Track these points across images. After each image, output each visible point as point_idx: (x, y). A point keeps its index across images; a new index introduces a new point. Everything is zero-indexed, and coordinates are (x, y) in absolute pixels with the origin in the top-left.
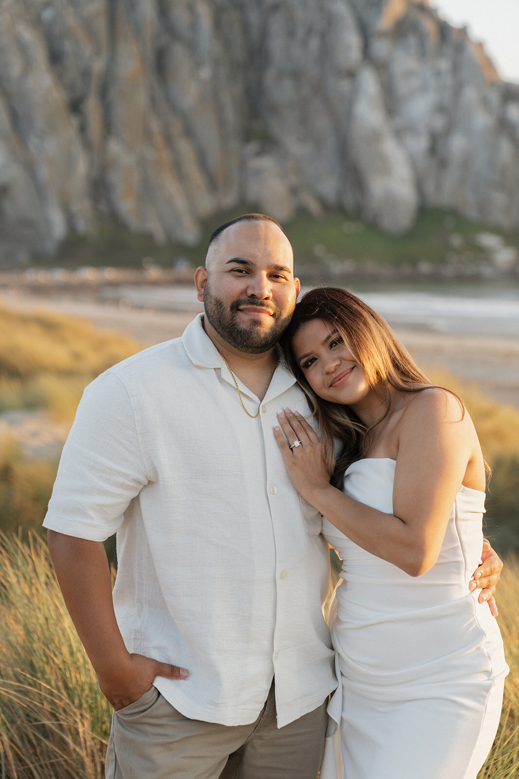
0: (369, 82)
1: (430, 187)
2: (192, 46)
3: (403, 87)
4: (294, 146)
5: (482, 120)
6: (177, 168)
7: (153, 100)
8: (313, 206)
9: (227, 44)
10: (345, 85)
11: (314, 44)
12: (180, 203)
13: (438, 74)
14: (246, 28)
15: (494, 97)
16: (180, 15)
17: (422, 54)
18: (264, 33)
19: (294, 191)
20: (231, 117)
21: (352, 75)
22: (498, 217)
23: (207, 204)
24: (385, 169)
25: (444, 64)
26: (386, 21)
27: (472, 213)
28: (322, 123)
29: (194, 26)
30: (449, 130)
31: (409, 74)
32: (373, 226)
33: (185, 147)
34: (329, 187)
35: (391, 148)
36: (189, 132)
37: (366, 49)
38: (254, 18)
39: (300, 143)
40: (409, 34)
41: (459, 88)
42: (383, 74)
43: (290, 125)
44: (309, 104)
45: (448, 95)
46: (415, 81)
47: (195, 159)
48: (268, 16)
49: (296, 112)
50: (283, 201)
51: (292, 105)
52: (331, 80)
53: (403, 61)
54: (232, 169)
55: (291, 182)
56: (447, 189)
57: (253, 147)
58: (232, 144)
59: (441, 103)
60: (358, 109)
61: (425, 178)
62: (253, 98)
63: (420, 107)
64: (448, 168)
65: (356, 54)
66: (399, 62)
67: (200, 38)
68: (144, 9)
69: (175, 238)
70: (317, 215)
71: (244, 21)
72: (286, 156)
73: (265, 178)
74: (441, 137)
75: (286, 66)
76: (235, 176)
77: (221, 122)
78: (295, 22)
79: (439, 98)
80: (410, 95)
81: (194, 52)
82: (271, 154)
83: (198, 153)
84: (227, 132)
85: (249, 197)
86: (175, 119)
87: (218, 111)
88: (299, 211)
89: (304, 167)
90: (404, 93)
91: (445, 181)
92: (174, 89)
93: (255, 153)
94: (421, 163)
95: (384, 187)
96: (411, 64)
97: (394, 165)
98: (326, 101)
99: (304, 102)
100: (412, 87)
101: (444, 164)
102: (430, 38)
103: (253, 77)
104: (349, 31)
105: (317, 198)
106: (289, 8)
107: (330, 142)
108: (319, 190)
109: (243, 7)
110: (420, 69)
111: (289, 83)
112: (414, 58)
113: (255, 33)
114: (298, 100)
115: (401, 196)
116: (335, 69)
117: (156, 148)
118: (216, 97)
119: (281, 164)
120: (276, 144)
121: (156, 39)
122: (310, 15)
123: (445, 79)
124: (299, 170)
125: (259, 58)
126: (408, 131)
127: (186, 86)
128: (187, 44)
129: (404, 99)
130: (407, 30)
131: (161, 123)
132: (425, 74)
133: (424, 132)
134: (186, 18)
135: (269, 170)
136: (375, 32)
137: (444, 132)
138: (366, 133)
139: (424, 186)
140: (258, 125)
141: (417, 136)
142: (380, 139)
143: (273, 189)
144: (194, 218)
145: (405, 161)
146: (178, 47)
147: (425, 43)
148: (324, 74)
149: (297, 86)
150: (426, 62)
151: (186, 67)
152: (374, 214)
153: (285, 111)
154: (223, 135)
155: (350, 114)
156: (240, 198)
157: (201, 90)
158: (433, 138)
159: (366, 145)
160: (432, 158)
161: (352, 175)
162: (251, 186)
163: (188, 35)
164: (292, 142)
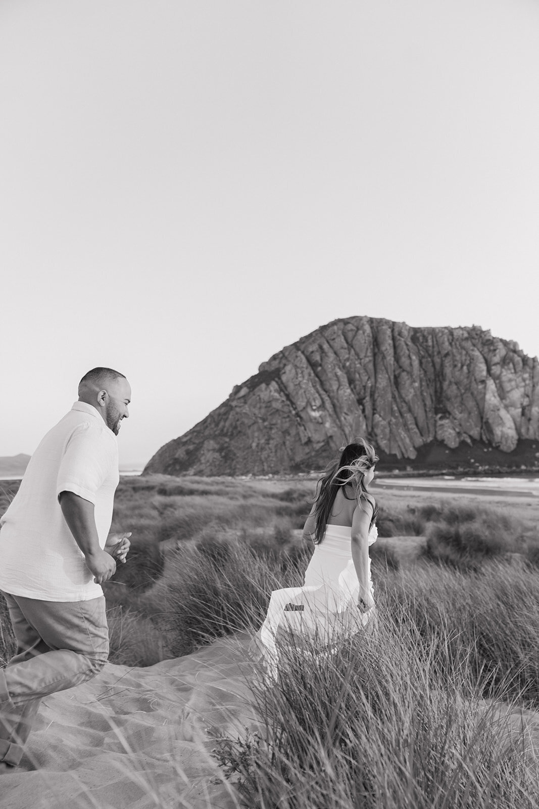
0: (491, 385)
1: (523, 430)
2: (410, 373)
3: (507, 386)
6: (405, 425)
7: (394, 397)
8: (469, 441)
10: (481, 387)
11: (465, 369)
12: (407, 440)
13: (524, 380)
14: (434, 365)
16: (404, 361)
17: (516, 372)
18: (442, 365)
19: (459, 434)
20: (428, 402)
21: (483, 382)
23: (419, 441)
24: (502, 424)
25: (526, 376)
26: (497, 359)
28: (471, 404)
29: (411, 365)
30: (530, 405)
31: (510, 380)
32: (497, 448)
33: (408, 416)
34: (475, 432)
35: (503, 413)
36: (410, 410)
37: (489, 371)
38: (437, 360)
39: (461, 413)
40: (509, 363)
41: (534, 386)
42: (497, 381)
43: (456, 405)
44: (465, 396)
45: (529, 389)
46: (513, 383)
47: (413, 422)
48: (444, 359)
49: (459, 399)
50: (455, 439)
51: (456, 397)
52: (474, 385)
53: (507, 374)
54: (430, 426)
55: (457, 430)
56: (531, 431)
57: (439, 415)
58: (430, 415)
59: (526, 392)
60: (487, 397)
61: (521, 426)
62: (438, 394)
63: (516, 395)
64: (531, 422)
65: (485, 373)
66: (505, 375)
67: (414, 370)
68: (390, 359)
69: (406, 456)
70: (471, 444)
71: (433, 361)
72: (455, 419)
73: (445, 429)
74: (527, 408)
75: (453, 380)
76: (432, 429)
77: (425, 405)
78: (456, 360)
79: (525, 391)
80: (512, 390)
81: (412, 376)
82: (448, 418)
83: (415, 418)
84: (428, 410)
85: (439, 437)
86: (404, 404)
87: (423, 401)
88: (463, 443)
89: (463, 423)
90: (509, 389)
91: (531, 427)
92: (403, 392)
93: (441, 418)
94: (518, 419)
95: (502, 431)
96: (511, 376)
97: (506, 421)
98: (472, 394)
99: (462, 395)
100: (512, 386)
101: (529, 420)
102: (519, 364)
103: (438, 385)
104: (481, 363)
105: (471, 437)
106: (454, 356)
107: (475, 412)
108: (471, 433)
109: (434, 356)
110: (515, 378)
111: (454, 387)
112: (512, 373)
113: (438, 367)
114: (459, 394)
115: (510, 435)
116: (475, 380)
117: (396, 418)
118: (422, 394)
119: (452, 422)
120: (450, 414)
121: (394, 371)
122: (464, 358)
123: (527, 382)
124: (460, 425)
125: (441, 377)
126: (512, 406)
127: (408, 390)
128: (408, 373)
129: (508, 392)
130: (508, 361)
131: (397, 407)
132: (518, 380)
133: (519, 406)
134: (408, 362)
135: (447, 425)
136: (492, 363)
137: (528, 406)
138: (492, 408)
139: (520, 430)
140: (441, 406)
141: (516, 408)
142: (499, 410)
143: (450, 434)
144: (414, 447)
145: (511, 419)
146: (404, 374)
147: (516, 366)
148: (471, 382)
149: (458, 388)
150: (518, 375)
151: (408, 382)
152: (498, 443)
153: (453, 399)
154: (426, 411)
155: (483, 399)
156: (435, 438)
157: (415, 392)
158: (524, 409)
159: (492, 412)
160: (523, 418)
161: (487, 426)
162: (440, 432)
163: (408, 369)
164: (457, 413)
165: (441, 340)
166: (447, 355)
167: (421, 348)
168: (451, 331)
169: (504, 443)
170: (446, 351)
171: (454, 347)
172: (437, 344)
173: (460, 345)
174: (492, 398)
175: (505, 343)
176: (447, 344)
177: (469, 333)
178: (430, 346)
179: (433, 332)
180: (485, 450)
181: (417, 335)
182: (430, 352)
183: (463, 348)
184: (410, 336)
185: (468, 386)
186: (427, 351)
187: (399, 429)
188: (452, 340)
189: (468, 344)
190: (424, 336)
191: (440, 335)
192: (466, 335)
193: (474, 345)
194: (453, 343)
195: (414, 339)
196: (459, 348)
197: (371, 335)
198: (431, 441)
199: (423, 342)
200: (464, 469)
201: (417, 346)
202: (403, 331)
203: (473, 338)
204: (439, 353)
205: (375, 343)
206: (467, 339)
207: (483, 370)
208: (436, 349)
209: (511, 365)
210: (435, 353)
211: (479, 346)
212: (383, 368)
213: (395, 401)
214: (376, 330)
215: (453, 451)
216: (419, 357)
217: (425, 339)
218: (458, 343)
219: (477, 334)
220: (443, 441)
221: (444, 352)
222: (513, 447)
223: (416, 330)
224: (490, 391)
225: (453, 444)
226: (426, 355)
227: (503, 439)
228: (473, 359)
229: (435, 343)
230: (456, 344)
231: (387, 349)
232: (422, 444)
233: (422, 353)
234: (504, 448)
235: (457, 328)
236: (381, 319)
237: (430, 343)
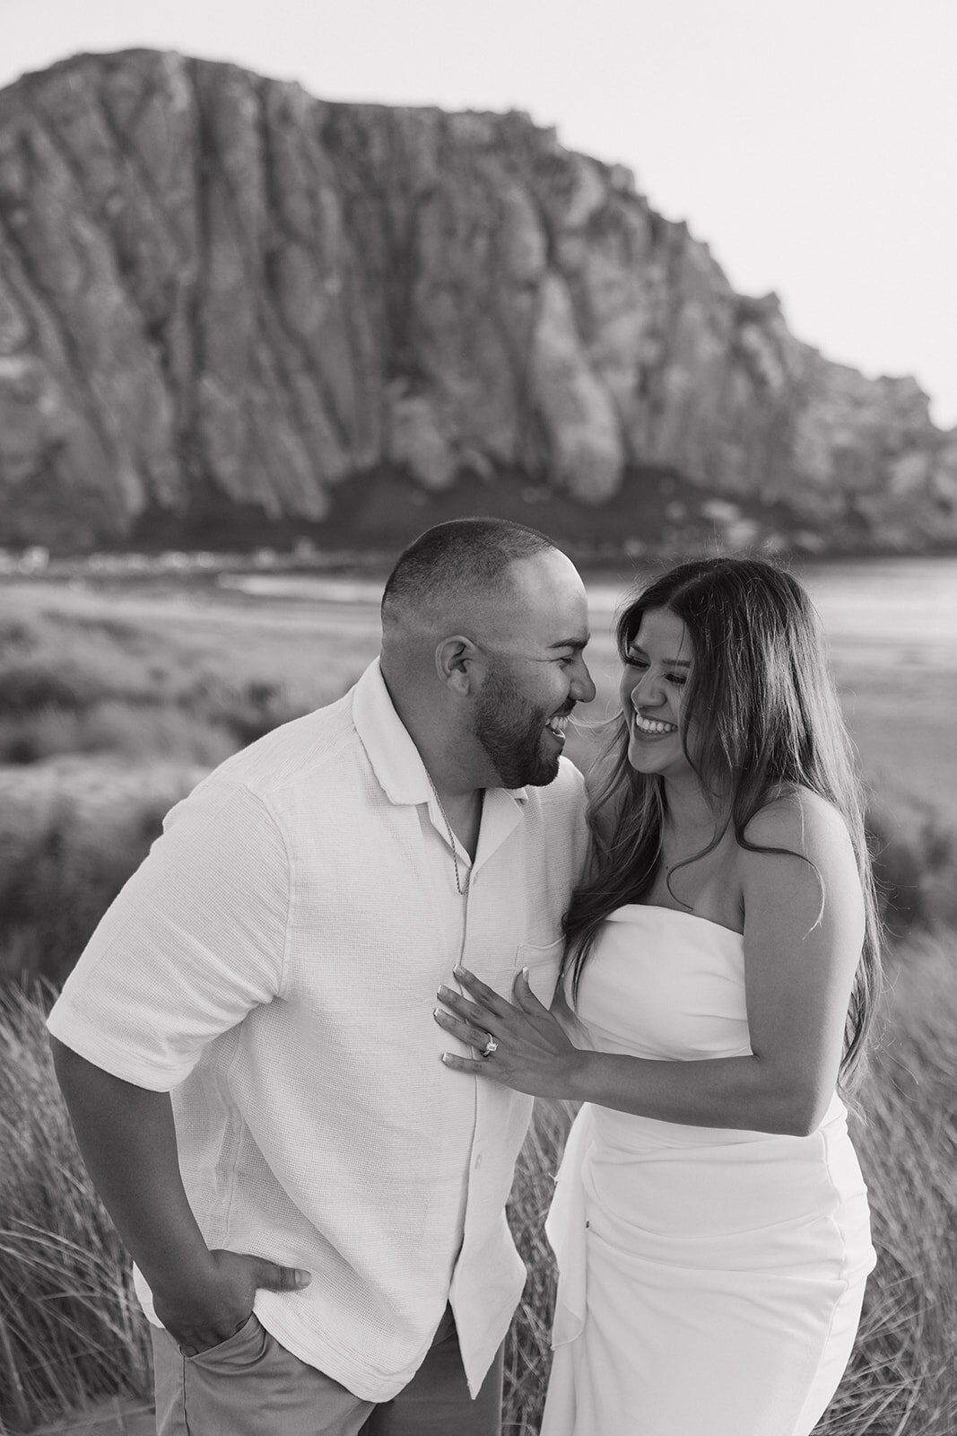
0: (556, 297)
1: (640, 439)
2: (314, 249)
3: (601, 303)
4: (456, 385)
5: (709, 348)
6: (296, 414)
7: (262, 323)
8: (482, 466)
9: (361, 246)
10: (523, 301)
11: (481, 244)
12: (301, 462)
13: (649, 285)
14: (387, 223)
15: (725, 317)
16: (297, 207)
17: (628, 259)
18: (413, 229)
19: (455, 445)
20: (368, 343)
21: (532, 287)
22: (732, 478)
23: (336, 463)
24: (579, 414)
25: (657, 273)
26: (577, 213)
27: (697, 474)
28: (493, 353)
29: (317, 221)
30: (664, 361)
31: (609, 286)
32: (563, 492)
33: (305, 385)
34: (503, 440)
35: (586, 386)
36: (311, 366)
37: (551, 252)
38: (398, 209)
39: (462, 380)
40: (610, 233)
41: (676, 306)
42: (574, 287)
43: (449, 356)
44: (476, 329)
45: (663, 314)
46: (617, 297)
47: (321, 402)
48: (417, 208)
49: (458, 338)
50: (443, 461)
51: (452, 329)
52: (505, 295)
53: (602, 268)
54: (371, 417)
55: (454, 429)
56: (662, 441)
57: (399, 386)
58: (371, 382)
59: (654, 325)
60: (542, 333)
61: (633, 427)
62: (398, 319)
63: (625, 331)
64: (663, 415)
65: (538, 259)
66: (596, 270)
67: (326, 237)
68: (252, 198)
69: (296, 510)
70: (490, 480)
71: (384, 213)
72: (446, 398)
73: (416, 429)
74: (653, 372)
75: (443, 276)
76: (375, 427)
77: (356, 352)
78: (454, 215)
79: (650, 319)
80: (614, 314)
81: (319, 257)
82: (424, 395)
83: (327, 393)
84: (364, 366)
85: (396, 455)
86: (292, 348)
87: (352, 339)
88: (466, 475)
89: (468, 413)
90: (605, 312)
91: (660, 431)
92: (291, 306)
93: (407, 395)
94: (628, 406)
95: (579, 440)
96: (613, 272)
97: (591, 409)
98: (499, 323)
99: (468, 326)
100: (614, 303)
101: (658, 408)
102: (638, 238)
103: (398, 291)
104: (530, 227)
105: (489, 455)
106: (448, 200)
107: (504, 379)
108: (492, 443)
109: (387, 197)
110: (625, 279)
111: (447, 299)
112: (616, 264)
113: (399, 233)
114: (460, 323)
115: (602, 452)
116: (509, 280)
117: (266, 387)
118: (348, 318)
119: (436, 408)
120: (431, 382)
121: (265, 239)
122: (477, 208)
123: (658, 293)
124: (461, 417)
125: (407, 267)
126: (610, 363)
127: (306, 303)
128: (307, 245)
129: (604, 320)
130: (607, 225)
131: (272, 354)
132: (631, 285)
133: (631, 364)
135: (421, 417)
136: (563, 229)
137: (657, 365)
138: (554, 369)
139: (631, 437)
140: (406, 356)
141: (622, 369)
142: (572, 374)
143: (429, 444)
144: (321, 481)
145: (607, 403)
146: (295, 250)
147: (631, 244)
148: (495, 286)
149: (458, 303)
150: (633, 270)
151: (307, 277)
152: (568, 474)
153: (441, 337)
154: (359, 372)
155: (530, 340)
156: (384, 455)
157: (328, 309)
158: (644, 373)
159: (553, 383)
160: (642, 401)
161: (536, 425)
162: (398, 439)
163: (308, 234)
164: (452, 379)
165: (410, 148)
166: (427, 196)
167: (348, 168)
168: (442, 121)
169: (584, 474)
170: (426, 184)
171: (451, 170)
172: (399, 157)
173: (469, 166)
174: (555, 339)
175: (603, 170)
176: (429, 159)
177: (496, 132)
178: (376, 164)
179: (386, 117)
180: (529, 495)
181: (341, 128)
182: (377, 184)
183: (478, 176)
184: (316, 128)
185: (487, 298)
186: (368, 180)
187: (276, 425)
188: (446, 150)
189: (492, 166)
190: (359, 132)
191: (410, 130)
192: (486, 134)
193: (511, 168)
194: (448, 160)
195: (330, 138)
196: (467, 175)
197: (192, 113)
198: (372, 466)
199: (354, 150)
201: (337, 159)
202: (293, 109)
203: (507, 147)
204: (405, 187)
205: (204, 144)
206: (489, 148)
207: (534, 250)
208: (395, 173)
209: (616, 239)
210: (393, 189)
211: (527, 172)
212: (230, 227)
213: (266, 335)
214: (209, 99)
215: (439, 497)
216: (343, 197)
217: (364, 140)
219: (518, 137)
220: (408, 465)
221: (419, 185)
222: (609, 487)
223: (336, 112)
224: (550, 317)
225: (437, 473)
226: (366, 192)
227: (583, 466)
228: (505, 215)
229: (392, 153)
230: (455, 163)
231: (241, 166)
232: (345, 472)
233: (352, 184)
234: (582, 489)
235: (462, 114)
236: (225, 64)
237: (377, 152)
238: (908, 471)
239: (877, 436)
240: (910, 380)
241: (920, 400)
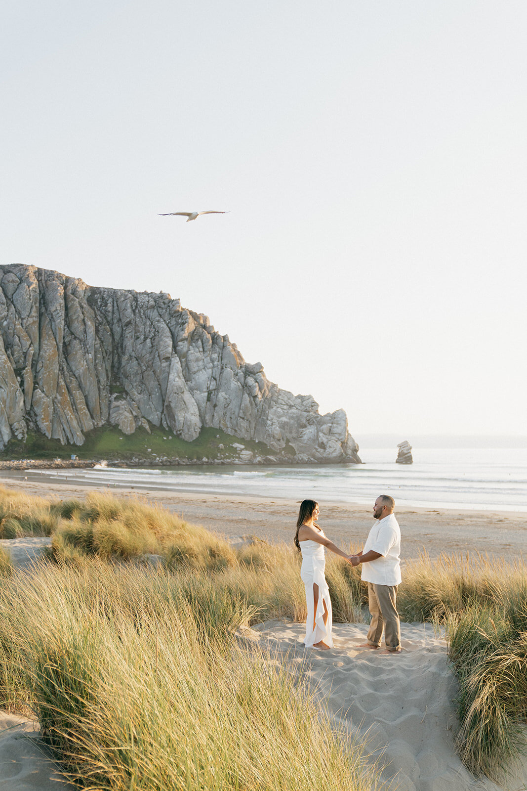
0: (176, 363)
1: (208, 418)
2: (83, 342)
3: (194, 366)
5: (234, 384)
6: (74, 404)
7: (61, 370)
8: (147, 427)
10: (165, 364)
12: (75, 423)
13: (212, 361)
14: (112, 335)
15: (241, 374)
16: (78, 327)
17: (204, 351)
18: (122, 335)
19: (136, 418)
20: (103, 379)
21: (168, 359)
22: (243, 434)
23: (89, 425)
24: (186, 408)
25: (215, 356)
26: (186, 334)
27: (230, 431)
28: (152, 384)
29: (85, 332)
30: (217, 389)
31: (197, 360)
32: (178, 436)
33: (78, 394)
34: (155, 417)
35: (187, 396)
36: (80, 387)
37: (175, 347)
38: (117, 329)
39: (140, 394)
40: (197, 340)
41: (222, 368)
42: (183, 360)
43: (135, 384)
44: (146, 373)
45: (217, 371)
46: (201, 363)
47: (84, 401)
48: (124, 328)
49: (139, 377)
50: (131, 424)
51: (136, 374)
52: (157, 362)
53: (194, 353)
54: (103, 406)
55: (135, 413)
56: (216, 419)
57: (115, 395)
58: (104, 393)
59: (214, 375)
60: (171, 377)
61: (205, 413)
62: (115, 369)
63: (203, 377)
64: (216, 408)
65: (170, 349)
66: (192, 353)
67: (88, 338)
68: (60, 322)
69: (72, 443)
70: (150, 432)
71: (111, 330)
72: (133, 400)
73: (121, 411)
74: (213, 392)
75: (133, 354)
76: (105, 410)
77: (99, 381)
78: (139, 331)
79: (212, 373)
80: (198, 371)
81: (85, 345)
82: (125, 399)
83: (86, 397)
84: (101, 387)
85: (113, 421)
86: (73, 379)
87: (97, 376)
88: (140, 429)
89: (142, 406)
90: (195, 370)
91: (215, 414)
92: (72, 363)
93: (116, 399)
94: (203, 405)
95: (185, 418)
96: (198, 354)
97: (190, 406)
98: (154, 372)
99: (142, 373)
100: (198, 366)
101: (215, 406)
102: (208, 342)
103: (116, 359)
104: (168, 337)
105: (149, 421)
106: (136, 325)
107: (156, 394)
108: (150, 418)
109: (113, 324)
110: (203, 358)
111: (135, 362)
112: (200, 352)
113: (117, 337)
114: (140, 372)
115: (193, 422)
116: (159, 356)
117: (62, 394)
118: (96, 369)
119: (129, 404)
120: (127, 394)
121: (64, 338)
122: (148, 329)
123: (216, 363)
124: (139, 408)
125: (120, 350)
126: (197, 389)
127: (80, 362)
128: (81, 341)
129: (195, 373)
130: (196, 337)
131: (65, 381)
132: (205, 360)
133: (205, 390)
134: (82, 327)
135: (123, 407)
136: (180, 338)
137: (214, 390)
138: (175, 390)
139: (205, 417)
140: (118, 384)
141: (202, 391)
142: (183, 392)
143: (126, 417)
144: (82, 431)
145: (196, 404)
146: (76, 343)
147: (205, 345)
148: (153, 359)
149: (139, 364)
150: (206, 354)
151: (80, 352)
152: (179, 431)
153: (132, 377)
154: (99, 389)
155: (167, 378)
156: (108, 421)
157: (88, 365)
158: (210, 393)
159: (175, 395)
160: (208, 403)
161: (168, 410)
162: (114, 415)
163: (82, 337)
164: (136, 393)
165: (123, 306)
166: (129, 323)
167: (98, 313)
168: (135, 296)
169: (186, 431)
170: (128, 320)
171: (138, 315)
172: (118, 309)
173: (144, 314)
174: (176, 379)
175: (195, 317)
176: (130, 310)
177: (155, 302)
178: (109, 312)
179: (114, 293)
180: (165, 438)
181: (96, 296)
182: (109, 319)
183: (147, 317)
184: (86, 297)
185: (150, 363)
186: (106, 318)
187: (65, 408)
188: (136, 307)
189: (154, 314)
190: (103, 298)
191: (123, 299)
192: (152, 303)
193: (160, 316)
194: (137, 311)
195: (91, 301)
196: (143, 317)
197: (38, 291)
198: (103, 425)
199: (101, 305)
200: (139, 459)
201: (94, 309)
202: (78, 289)
203: (160, 307)
204: (120, 320)
205: (42, 302)
206: (153, 307)
207: (169, 346)
208: (116, 315)
209: (200, 342)
210: (115, 321)
211: (167, 317)
212: (51, 332)
213: (63, 374)
214: (44, 285)
215: (128, 437)
216: (96, 323)
217: (104, 302)
218: (142, 311)
219: (164, 303)
220: (118, 425)
221: (125, 320)
222: (195, 436)
223: (94, 291)
224: (174, 371)
225: (129, 430)
226: (105, 321)
227: (185, 427)
228: (158, 332)
229: (116, 308)
230: (140, 312)
231: (57, 310)
232: (92, 428)
233: (100, 319)
234: (185, 436)
235: (143, 293)
236: (52, 271)
237: (110, 308)
238: (309, 432)
239: (298, 418)
240: (310, 397)
241: (314, 405)
